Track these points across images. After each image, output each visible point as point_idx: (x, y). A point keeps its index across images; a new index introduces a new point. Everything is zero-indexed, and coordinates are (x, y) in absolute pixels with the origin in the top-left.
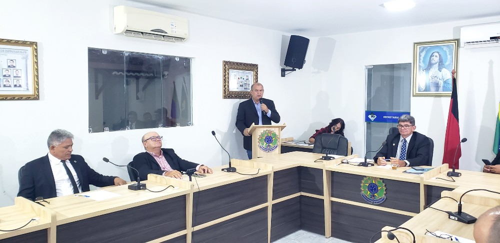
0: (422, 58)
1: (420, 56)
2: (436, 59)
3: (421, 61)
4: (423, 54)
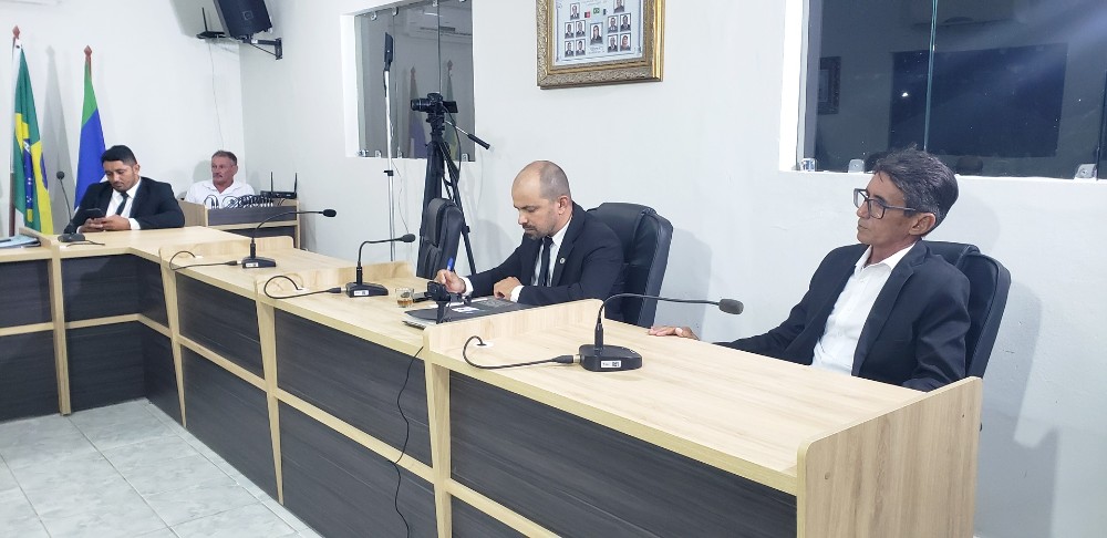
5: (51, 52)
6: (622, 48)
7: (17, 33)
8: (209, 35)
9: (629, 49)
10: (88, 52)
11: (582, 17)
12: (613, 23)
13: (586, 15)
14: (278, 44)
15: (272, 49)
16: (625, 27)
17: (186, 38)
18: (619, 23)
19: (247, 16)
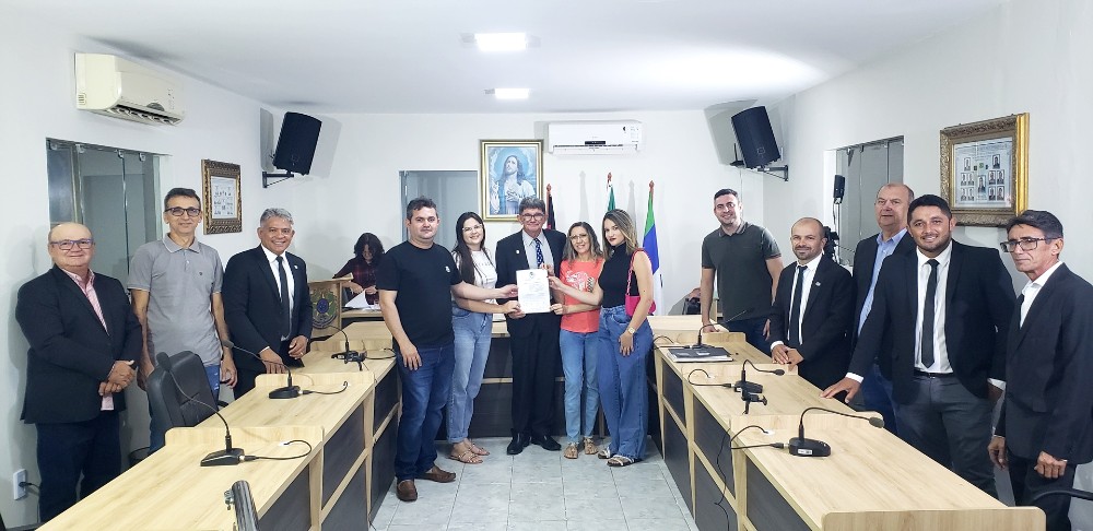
0: (493, 164)
1: (490, 161)
2: (513, 167)
3: (492, 168)
4: (494, 158)
5: (632, 185)
6: (999, 198)
7: (609, 177)
8: (737, 163)
9: (1003, 199)
10: (651, 185)
11: (972, 169)
12: (992, 176)
13: (975, 168)
14: (786, 169)
15: (782, 173)
16: (1001, 181)
17: (722, 166)
18: (997, 177)
19: (760, 151)
